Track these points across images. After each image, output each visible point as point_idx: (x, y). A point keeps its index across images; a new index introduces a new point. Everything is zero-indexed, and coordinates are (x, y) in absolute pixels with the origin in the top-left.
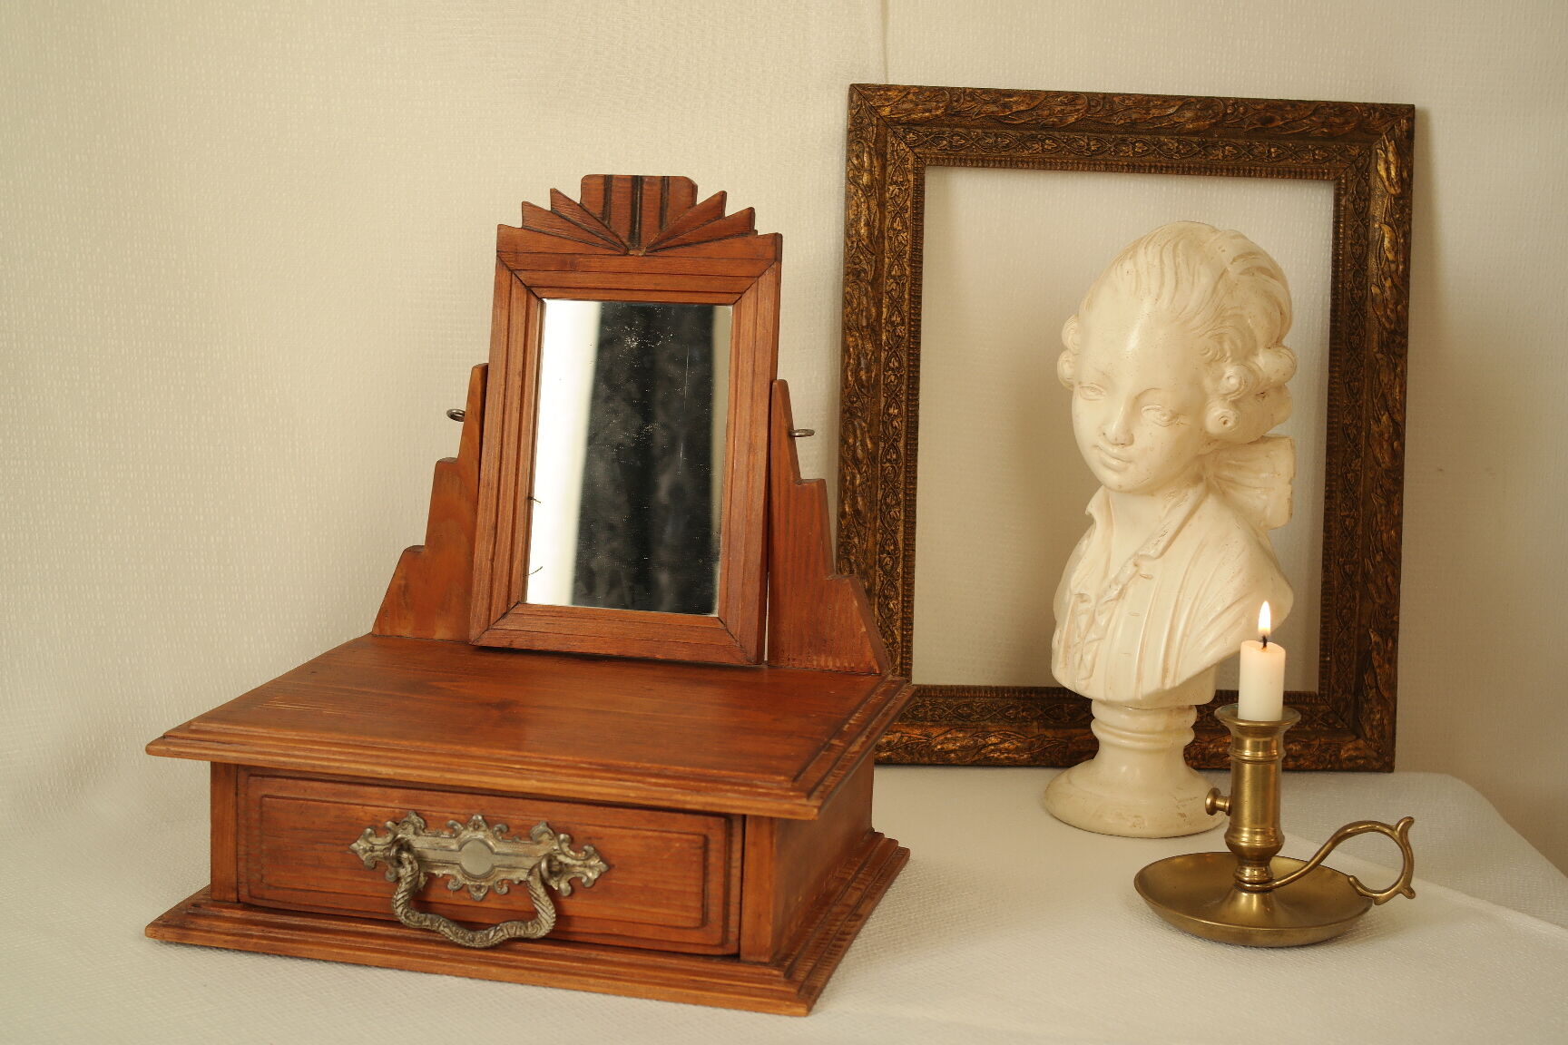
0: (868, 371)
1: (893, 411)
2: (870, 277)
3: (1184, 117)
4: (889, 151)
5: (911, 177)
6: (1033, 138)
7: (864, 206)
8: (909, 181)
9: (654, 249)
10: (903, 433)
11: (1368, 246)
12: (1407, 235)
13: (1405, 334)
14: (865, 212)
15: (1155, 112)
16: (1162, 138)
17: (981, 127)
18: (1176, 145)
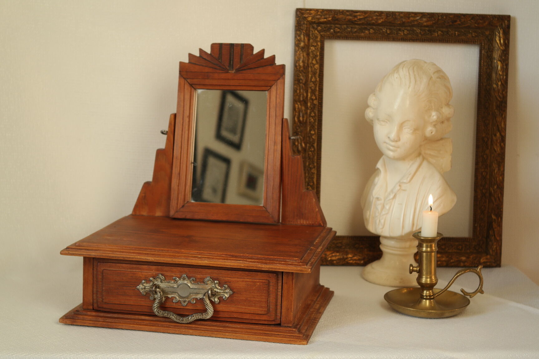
0: (303, 117)
1: (313, 132)
2: (304, 82)
3: (423, 20)
4: (311, 34)
5: (319, 44)
6: (366, 29)
7: (302, 55)
8: (318, 45)
9: (238, 70)
10: (316, 141)
11: (492, 69)
12: (507, 65)
13: (506, 102)
14: (302, 57)
15: (412, 19)
16: (415, 28)
17: (346, 24)
18: (420, 31)
